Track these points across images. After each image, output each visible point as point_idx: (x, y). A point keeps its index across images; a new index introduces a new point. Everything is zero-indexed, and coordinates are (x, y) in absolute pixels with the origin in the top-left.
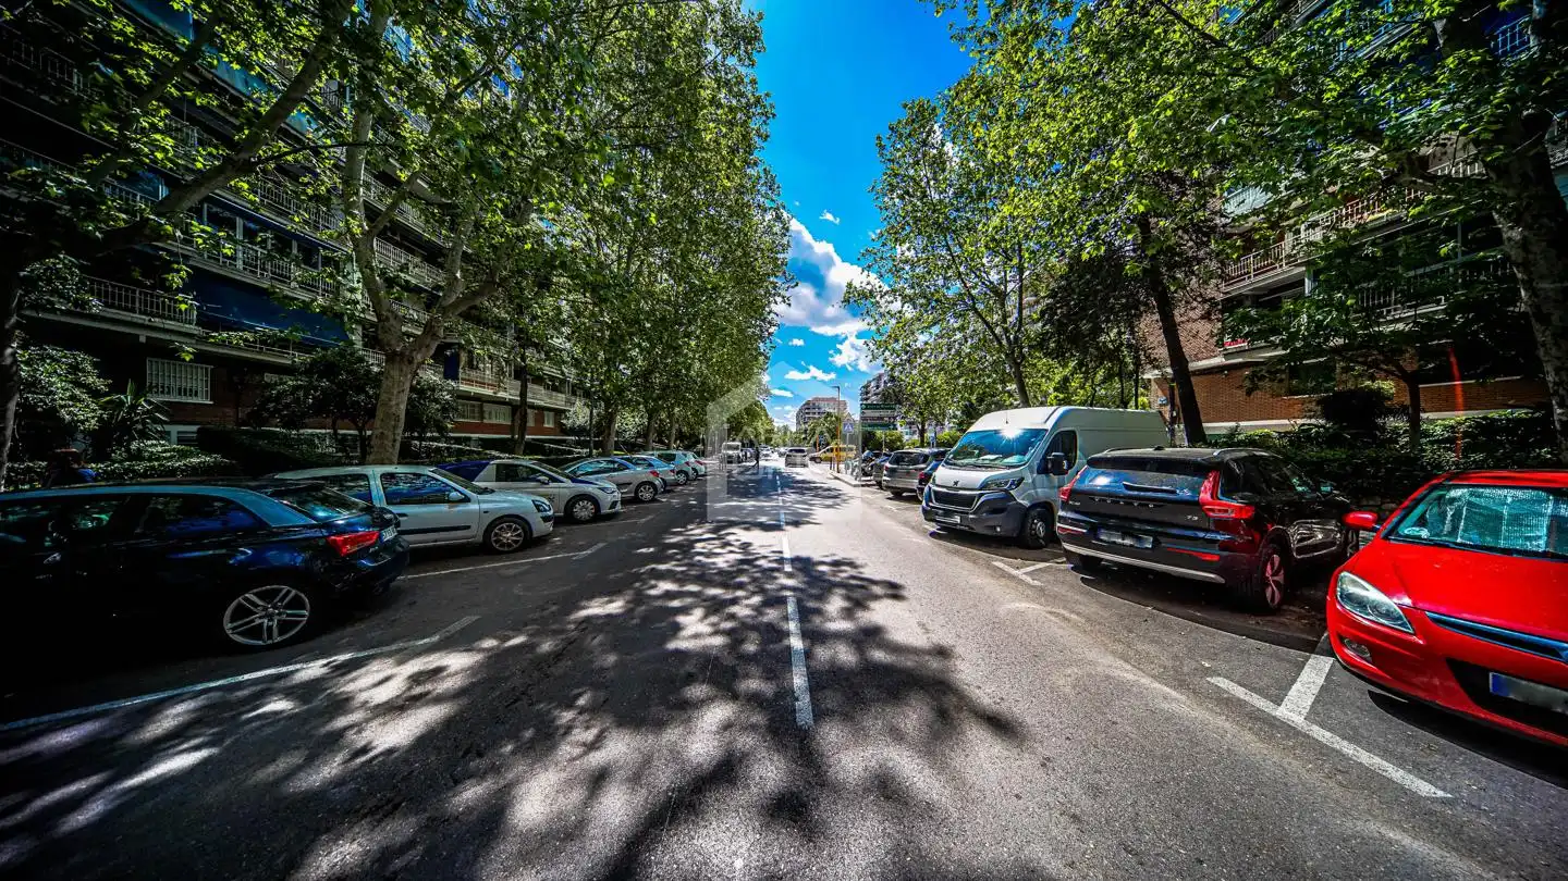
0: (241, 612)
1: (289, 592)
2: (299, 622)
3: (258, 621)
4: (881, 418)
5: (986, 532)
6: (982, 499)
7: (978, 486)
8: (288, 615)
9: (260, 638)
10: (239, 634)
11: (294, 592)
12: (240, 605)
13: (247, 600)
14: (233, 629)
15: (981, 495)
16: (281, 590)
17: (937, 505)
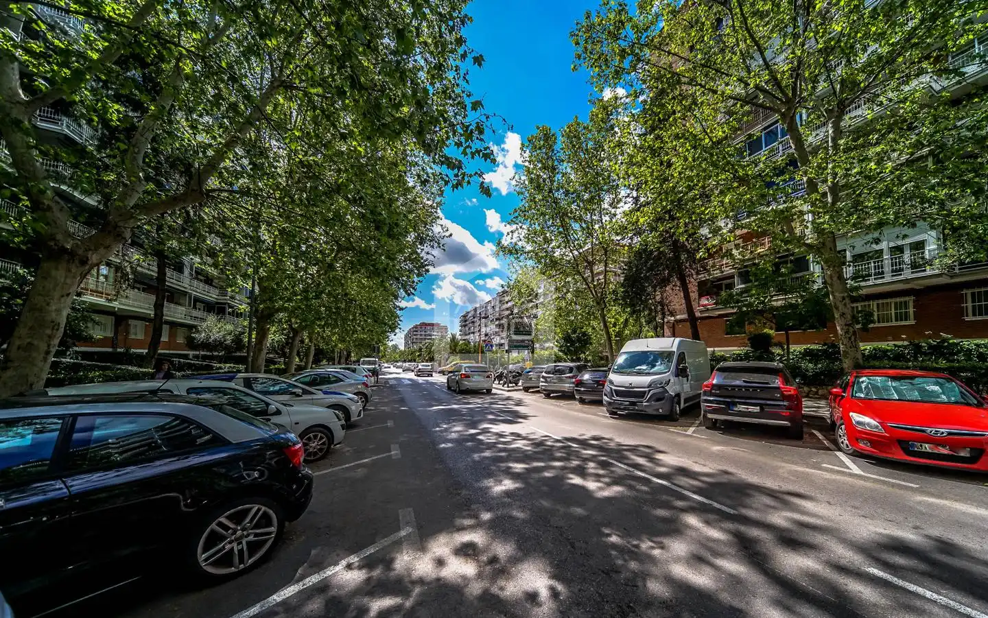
0: (214, 539)
1: (259, 510)
2: (266, 541)
3: (228, 547)
4: (523, 341)
5: (655, 413)
6: (651, 392)
7: (646, 385)
8: (256, 535)
9: (231, 565)
10: (210, 564)
11: (263, 508)
12: (213, 531)
13: (220, 524)
14: (206, 560)
15: (650, 391)
16: (249, 510)
17: (618, 398)
